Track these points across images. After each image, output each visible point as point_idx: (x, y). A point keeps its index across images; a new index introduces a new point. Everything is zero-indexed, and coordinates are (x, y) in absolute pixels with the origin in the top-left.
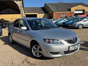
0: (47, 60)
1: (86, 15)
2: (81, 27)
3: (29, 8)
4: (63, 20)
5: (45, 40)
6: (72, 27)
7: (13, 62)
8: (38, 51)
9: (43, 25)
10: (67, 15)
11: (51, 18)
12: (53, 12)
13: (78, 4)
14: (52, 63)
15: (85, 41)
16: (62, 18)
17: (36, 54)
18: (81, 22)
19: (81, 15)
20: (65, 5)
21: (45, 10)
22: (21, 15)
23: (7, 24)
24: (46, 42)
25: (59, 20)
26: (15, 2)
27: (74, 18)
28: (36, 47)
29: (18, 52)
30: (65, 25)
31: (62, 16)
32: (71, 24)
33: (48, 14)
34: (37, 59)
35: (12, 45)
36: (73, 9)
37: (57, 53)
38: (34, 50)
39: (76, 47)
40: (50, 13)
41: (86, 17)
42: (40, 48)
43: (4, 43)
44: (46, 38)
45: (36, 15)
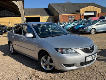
0: (59, 74)
1: (99, 18)
2: (93, 32)
3: (29, 9)
4: (72, 24)
5: (57, 49)
6: (83, 32)
7: (18, 77)
8: (48, 63)
9: (51, 31)
10: (76, 17)
11: (57, 21)
12: (59, 14)
13: (88, 5)
14: (65, 77)
15: (100, 48)
16: (70, 21)
17: (46, 66)
18: (94, 26)
19: (93, 18)
20: (73, 5)
21: (49, 11)
22: (22, 18)
23: (3, 29)
24: (58, 51)
25: (67, 24)
26: (14, 2)
27: (85, 21)
28: (46, 58)
29: (22, 64)
30: (74, 30)
31: (70, 19)
32: (82, 29)
33: (53, 16)
34: (48, 73)
35: (13, 55)
36: (82, 11)
37: (72, 65)
38: (43, 62)
39: (94, 57)
40: (56, 15)
41: (99, 21)
42: (51, 59)
43: (3, 54)
44: (59, 47)
45: (39, 18)
